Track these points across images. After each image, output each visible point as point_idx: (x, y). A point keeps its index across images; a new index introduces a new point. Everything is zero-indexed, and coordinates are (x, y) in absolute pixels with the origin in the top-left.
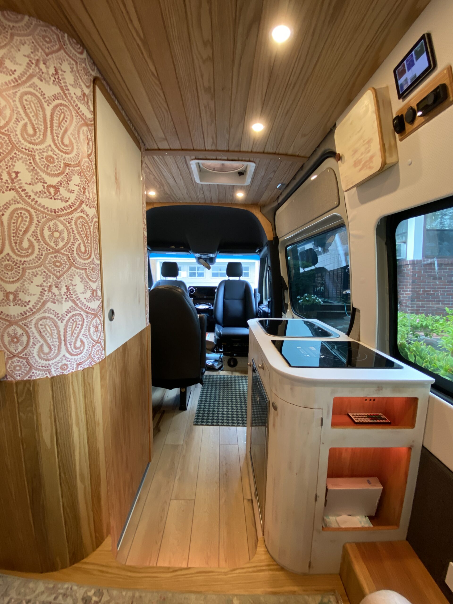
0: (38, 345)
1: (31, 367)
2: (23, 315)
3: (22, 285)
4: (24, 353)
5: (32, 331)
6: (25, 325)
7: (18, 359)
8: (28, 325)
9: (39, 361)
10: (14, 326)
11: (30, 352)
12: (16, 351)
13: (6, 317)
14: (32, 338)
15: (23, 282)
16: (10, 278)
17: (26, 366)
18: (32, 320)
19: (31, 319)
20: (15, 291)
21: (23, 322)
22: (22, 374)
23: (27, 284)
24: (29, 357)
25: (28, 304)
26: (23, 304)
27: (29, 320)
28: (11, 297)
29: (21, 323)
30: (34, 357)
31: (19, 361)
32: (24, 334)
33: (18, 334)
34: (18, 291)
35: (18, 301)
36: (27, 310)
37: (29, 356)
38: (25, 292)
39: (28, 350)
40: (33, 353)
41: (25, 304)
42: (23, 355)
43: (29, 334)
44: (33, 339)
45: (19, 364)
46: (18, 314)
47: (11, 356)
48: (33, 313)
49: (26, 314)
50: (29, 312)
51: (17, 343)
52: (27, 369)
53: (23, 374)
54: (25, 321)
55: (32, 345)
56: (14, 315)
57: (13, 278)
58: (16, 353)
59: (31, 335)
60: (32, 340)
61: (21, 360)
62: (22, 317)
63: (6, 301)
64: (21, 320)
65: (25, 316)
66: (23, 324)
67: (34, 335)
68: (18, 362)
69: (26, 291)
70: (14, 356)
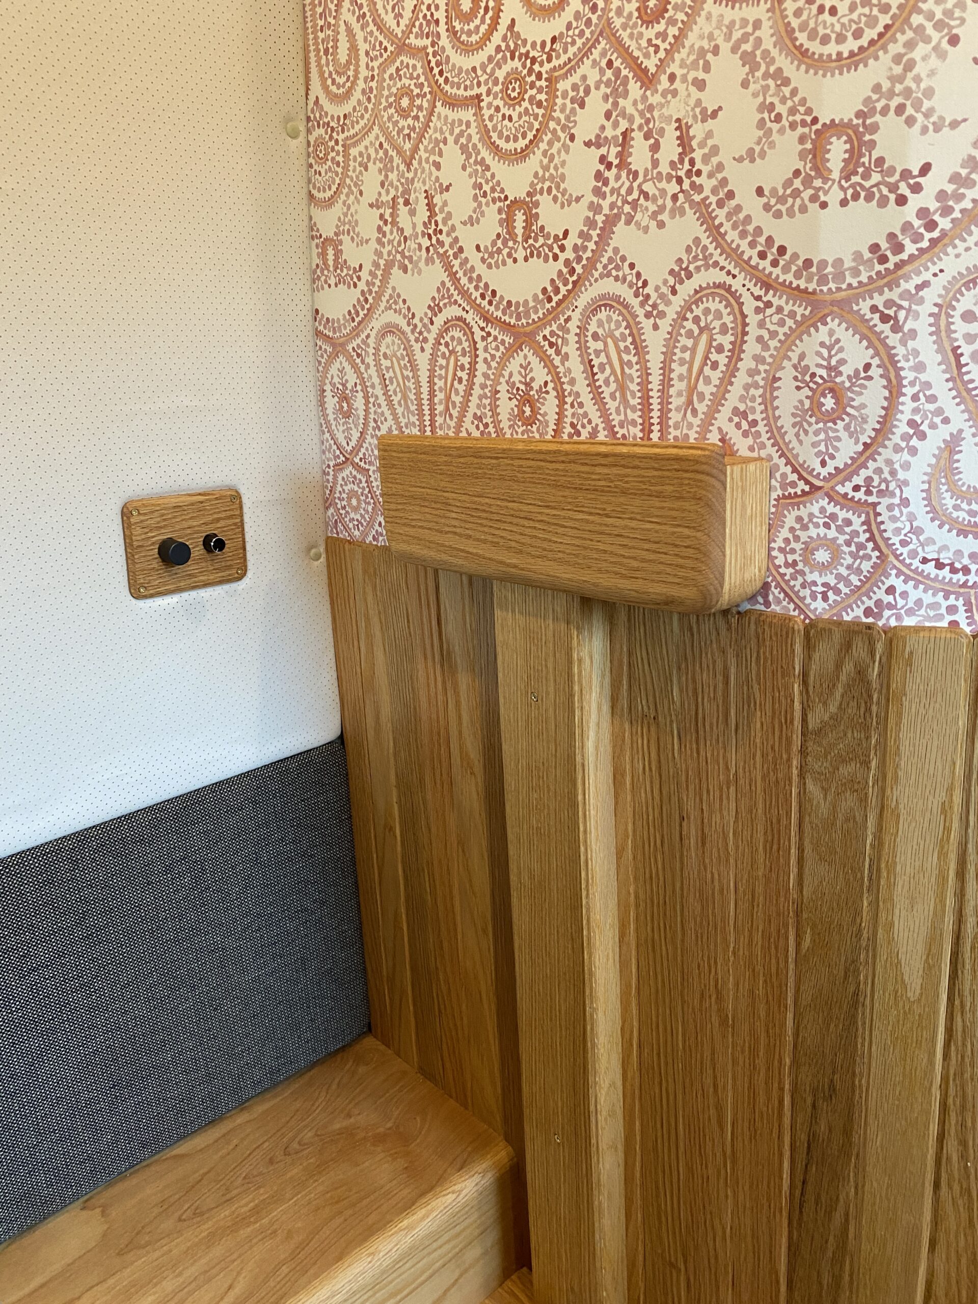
0: (936, 439)
1: (882, 557)
2: (883, 259)
3: (898, 70)
4: (858, 480)
5: (916, 353)
6: (885, 319)
7: (831, 509)
8: (902, 315)
9: (931, 529)
10: (833, 324)
11: (893, 473)
12: (823, 464)
13: (798, 275)
14: (909, 391)
15: (910, 45)
16: (841, 39)
17: (860, 546)
18: (925, 284)
19: (918, 280)
20: (859, 114)
21: (879, 300)
22: (837, 592)
23: (924, 58)
24: (885, 501)
25: (917, 189)
26: (893, 188)
27: (910, 286)
28: (837, 150)
29: (864, 307)
30: (905, 502)
31: (833, 517)
32: (875, 372)
33: (847, 370)
34: (873, 111)
35: (866, 176)
36: (907, 227)
37: (881, 493)
38: (909, 111)
39: (880, 462)
40: (906, 483)
41: (904, 189)
42: (856, 488)
43: (898, 370)
44: (915, 398)
45: (832, 533)
46: (858, 256)
47: (802, 486)
48: (934, 242)
49: (898, 248)
50: (918, 237)
51: (833, 417)
52: (866, 566)
53: (845, 590)
54: (887, 294)
55: (906, 437)
56: (839, 262)
57: (858, 34)
58: (824, 472)
59: (908, 375)
60: (907, 406)
61: (842, 514)
62: (878, 267)
63: (807, 182)
64: (867, 289)
65: (893, 260)
66: (874, 309)
67: (923, 377)
68: (827, 526)
69: (917, 106)
70: (814, 489)
